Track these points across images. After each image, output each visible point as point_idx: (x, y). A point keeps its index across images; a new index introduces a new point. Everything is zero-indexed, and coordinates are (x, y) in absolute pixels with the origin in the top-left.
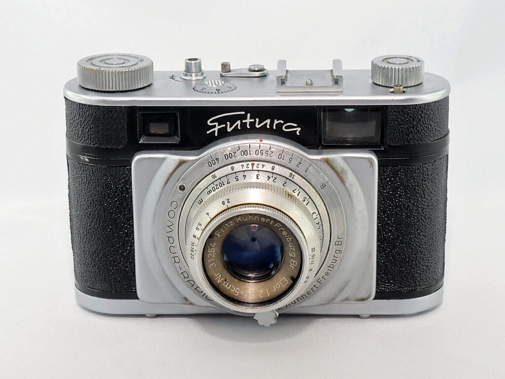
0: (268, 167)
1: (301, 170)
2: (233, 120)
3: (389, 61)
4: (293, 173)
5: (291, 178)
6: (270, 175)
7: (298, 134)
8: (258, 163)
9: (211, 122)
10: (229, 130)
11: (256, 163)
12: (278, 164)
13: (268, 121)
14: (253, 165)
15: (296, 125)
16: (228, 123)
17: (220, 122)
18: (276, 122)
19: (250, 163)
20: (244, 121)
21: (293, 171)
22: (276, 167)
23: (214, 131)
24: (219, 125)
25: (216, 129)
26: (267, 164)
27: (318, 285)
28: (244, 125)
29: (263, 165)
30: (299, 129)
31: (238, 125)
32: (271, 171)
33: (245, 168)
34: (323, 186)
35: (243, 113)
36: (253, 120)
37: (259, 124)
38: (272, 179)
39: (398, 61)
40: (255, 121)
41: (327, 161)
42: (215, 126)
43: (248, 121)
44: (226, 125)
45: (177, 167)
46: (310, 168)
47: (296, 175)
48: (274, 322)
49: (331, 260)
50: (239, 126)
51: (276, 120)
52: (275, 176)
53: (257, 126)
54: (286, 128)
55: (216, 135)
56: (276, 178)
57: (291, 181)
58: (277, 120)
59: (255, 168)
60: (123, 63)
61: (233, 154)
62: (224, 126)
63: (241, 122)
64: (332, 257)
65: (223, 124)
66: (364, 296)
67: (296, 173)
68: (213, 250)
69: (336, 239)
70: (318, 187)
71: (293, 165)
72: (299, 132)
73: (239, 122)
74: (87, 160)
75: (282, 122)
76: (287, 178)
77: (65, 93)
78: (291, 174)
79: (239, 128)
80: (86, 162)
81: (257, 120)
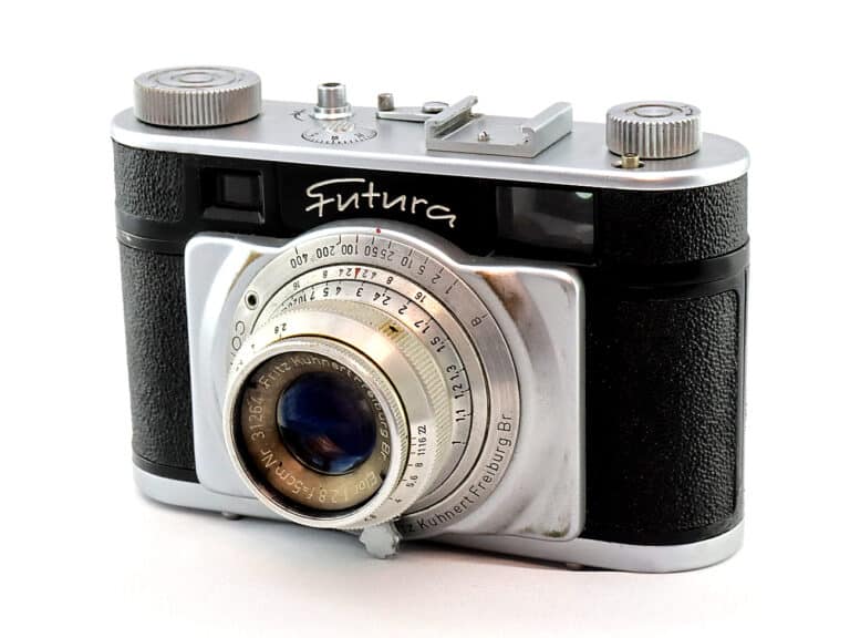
0: (382, 277)
1: (439, 288)
2: (347, 190)
3: (639, 111)
4: (424, 293)
5: (418, 302)
6: (381, 291)
7: (452, 226)
8: (365, 268)
9: (312, 192)
10: (341, 208)
11: (363, 268)
12: (400, 275)
13: (403, 199)
14: (358, 270)
15: (448, 210)
16: (339, 196)
17: (327, 192)
18: (416, 202)
19: (354, 267)
20: (364, 195)
21: (425, 289)
22: (396, 278)
23: (318, 208)
24: (325, 199)
25: (320, 205)
26: (382, 271)
27: (472, 497)
28: (364, 201)
29: (374, 274)
30: (453, 217)
31: (354, 201)
32: (385, 284)
33: (344, 276)
34: (477, 322)
35: (363, 180)
36: (378, 195)
37: (388, 203)
38: (382, 299)
39: (654, 111)
40: (382, 196)
41: (487, 279)
42: (317, 200)
43: (371, 195)
44: (336, 199)
45: (248, 263)
46: (456, 286)
47: (429, 296)
48: (392, 551)
49: (492, 455)
50: (357, 202)
51: (415, 199)
52: (389, 293)
53: (386, 206)
54: (433, 213)
55: (321, 215)
56: (389, 298)
57: (419, 306)
58: (418, 198)
59: (360, 277)
60: (211, 80)
61: (330, 249)
62: (332, 200)
63: (360, 196)
64: (494, 451)
65: (331, 197)
66: (559, 529)
67: (430, 293)
68: (258, 409)
69: (500, 419)
70: (467, 322)
71: (426, 279)
72: (454, 223)
73: (355, 196)
74: (129, 239)
75: (426, 202)
76: (411, 301)
77: (112, 132)
78: (419, 295)
79: (357, 207)
80: (127, 241)
81: (385, 194)
